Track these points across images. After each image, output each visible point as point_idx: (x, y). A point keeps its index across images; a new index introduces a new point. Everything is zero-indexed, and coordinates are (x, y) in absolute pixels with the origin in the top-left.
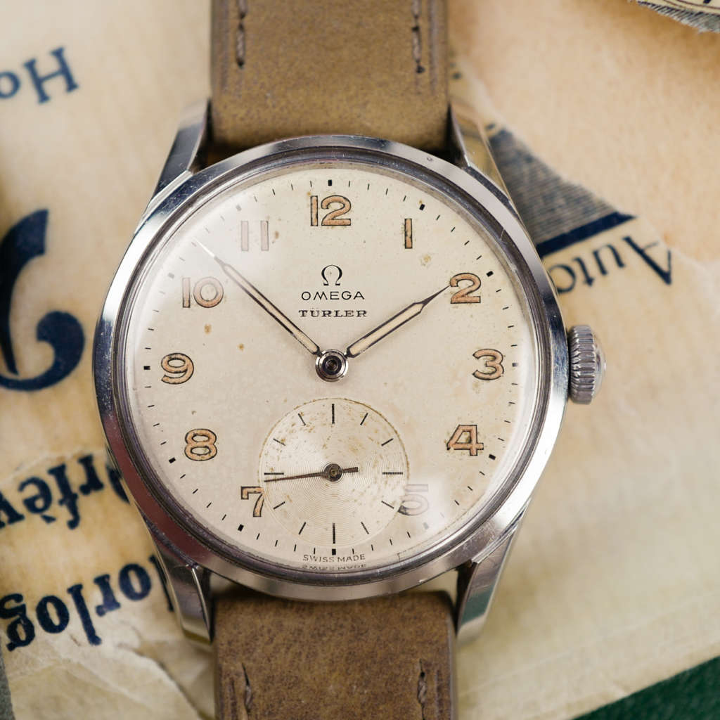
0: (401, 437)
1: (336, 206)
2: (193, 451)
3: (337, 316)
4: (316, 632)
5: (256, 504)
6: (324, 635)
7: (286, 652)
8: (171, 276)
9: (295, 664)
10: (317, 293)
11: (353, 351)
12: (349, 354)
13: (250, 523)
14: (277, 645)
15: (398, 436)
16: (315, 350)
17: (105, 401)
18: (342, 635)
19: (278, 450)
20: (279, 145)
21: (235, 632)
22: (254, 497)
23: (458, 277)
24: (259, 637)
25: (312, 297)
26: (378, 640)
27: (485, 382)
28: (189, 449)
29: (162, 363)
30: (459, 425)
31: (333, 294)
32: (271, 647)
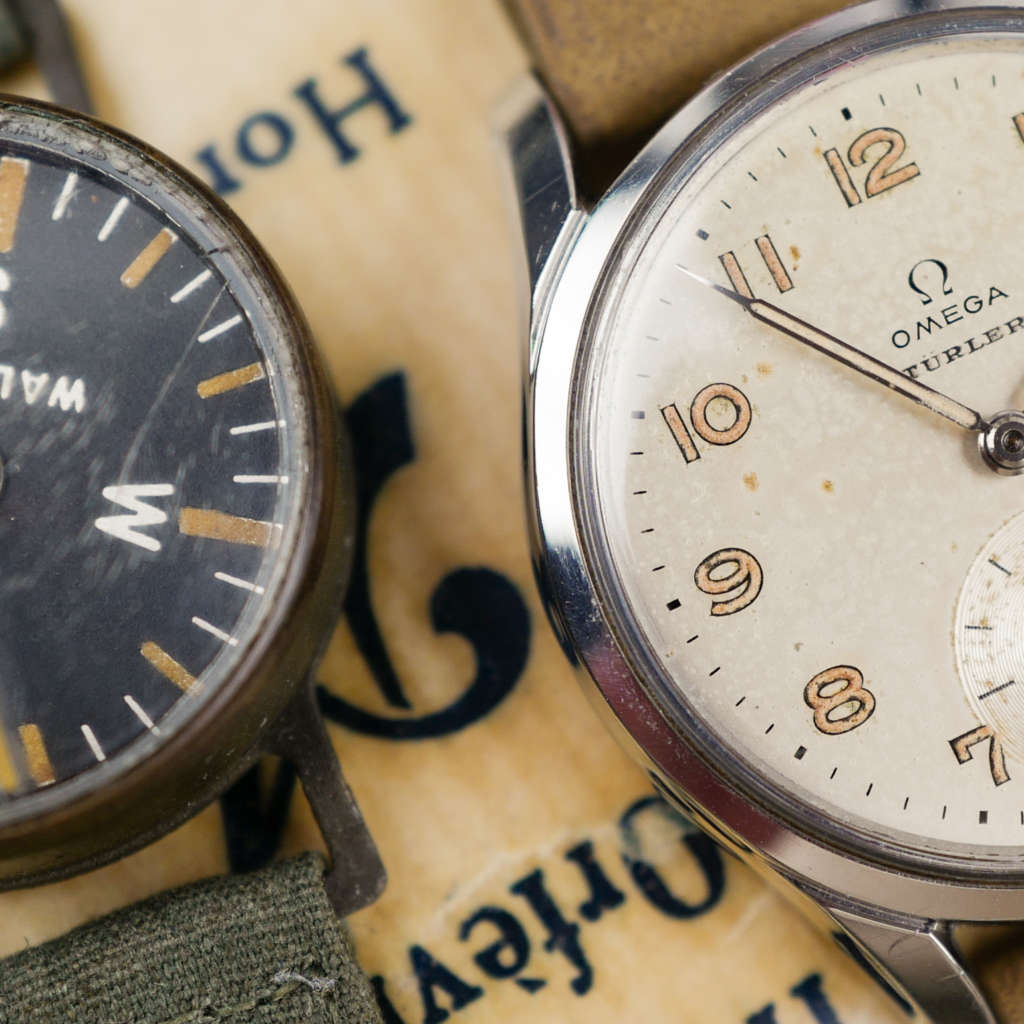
1: (878, 150)
2: (831, 717)
3: (973, 349)
5: (991, 760)
8: (640, 415)
10: (919, 325)
13: (994, 800)
16: (972, 420)
17: (627, 702)
19: (982, 643)
20: (723, 86)
22: (981, 751)
25: (913, 335)
28: (822, 718)
29: (697, 583)
31: (947, 313)
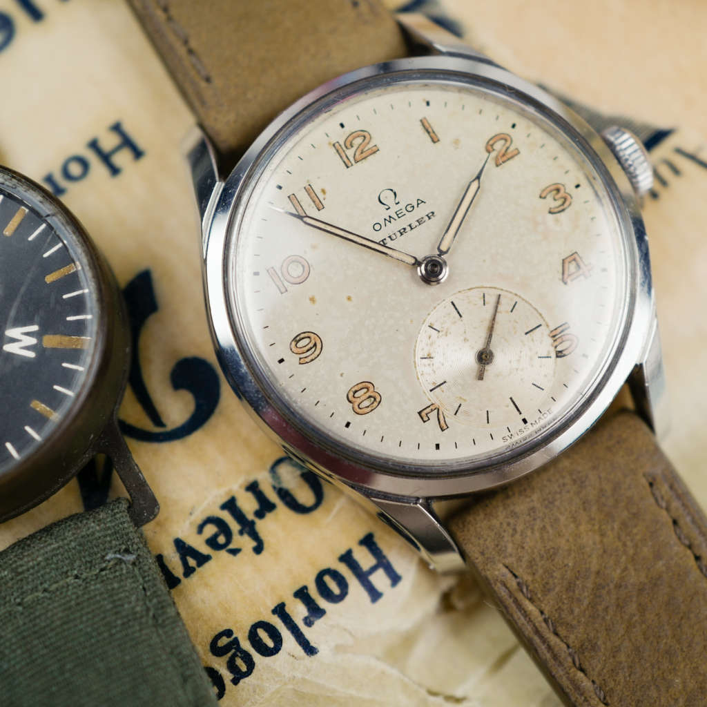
0: (522, 296)
1: (358, 141)
2: (361, 407)
3: (412, 229)
4: (546, 502)
5: (439, 419)
6: (555, 500)
7: (533, 533)
8: (256, 274)
9: (546, 537)
10: (385, 219)
11: (444, 248)
12: (442, 253)
13: (442, 438)
14: (522, 532)
15: (520, 297)
16: (413, 261)
17: (263, 408)
18: (568, 492)
19: (429, 365)
21: (481, 541)
22: (433, 415)
23: (491, 142)
24: (503, 534)
25: (383, 225)
26: (600, 478)
27: (562, 214)
28: (356, 407)
29: (291, 349)
30: (563, 260)
31: (398, 213)
32: (518, 536)
